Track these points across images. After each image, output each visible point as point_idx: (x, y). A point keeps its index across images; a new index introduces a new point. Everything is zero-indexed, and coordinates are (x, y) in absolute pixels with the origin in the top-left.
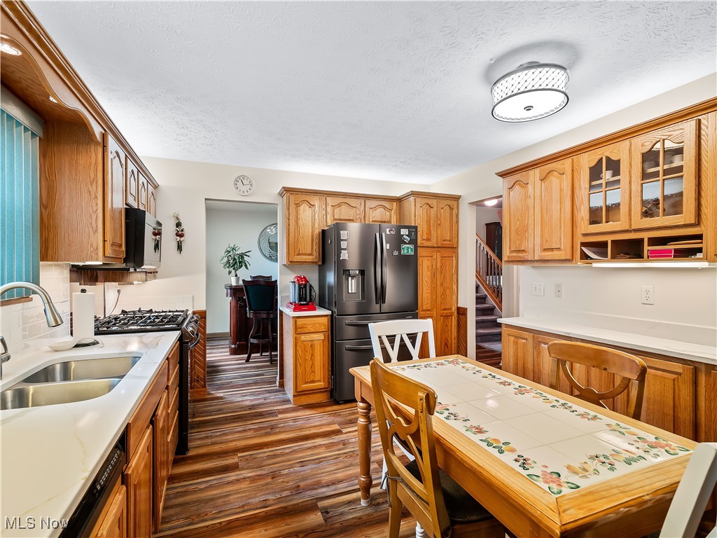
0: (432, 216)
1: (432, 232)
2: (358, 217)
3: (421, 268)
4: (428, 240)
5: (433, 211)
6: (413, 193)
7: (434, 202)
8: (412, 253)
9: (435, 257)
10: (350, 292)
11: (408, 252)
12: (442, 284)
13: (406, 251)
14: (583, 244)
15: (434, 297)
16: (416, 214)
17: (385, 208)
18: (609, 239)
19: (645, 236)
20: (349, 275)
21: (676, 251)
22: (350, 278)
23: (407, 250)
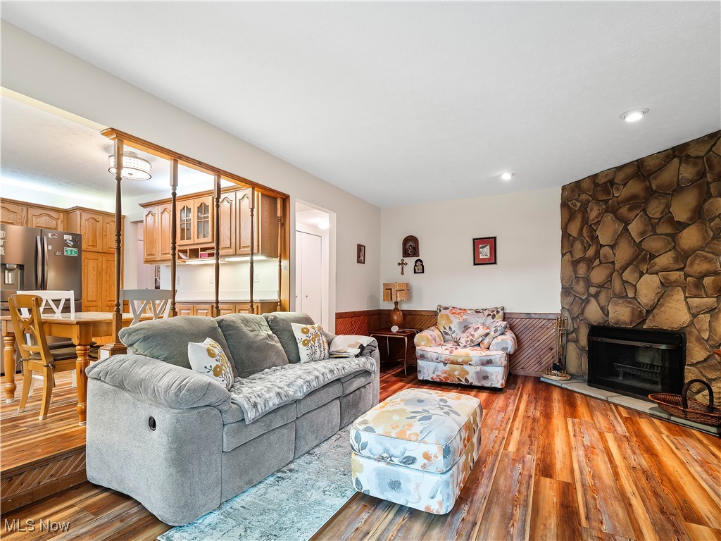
0: (98, 228)
1: (98, 241)
2: (19, 221)
3: (86, 267)
4: (93, 246)
5: (99, 225)
6: (78, 208)
7: (100, 218)
8: (76, 255)
9: (100, 260)
10: (6, 282)
11: (71, 254)
12: (107, 281)
13: (69, 253)
14: (179, 251)
15: (100, 291)
16: (82, 225)
17: (51, 217)
18: (188, 248)
19: (199, 247)
20: (6, 269)
21: (209, 254)
22: (6, 271)
23: (71, 252)
